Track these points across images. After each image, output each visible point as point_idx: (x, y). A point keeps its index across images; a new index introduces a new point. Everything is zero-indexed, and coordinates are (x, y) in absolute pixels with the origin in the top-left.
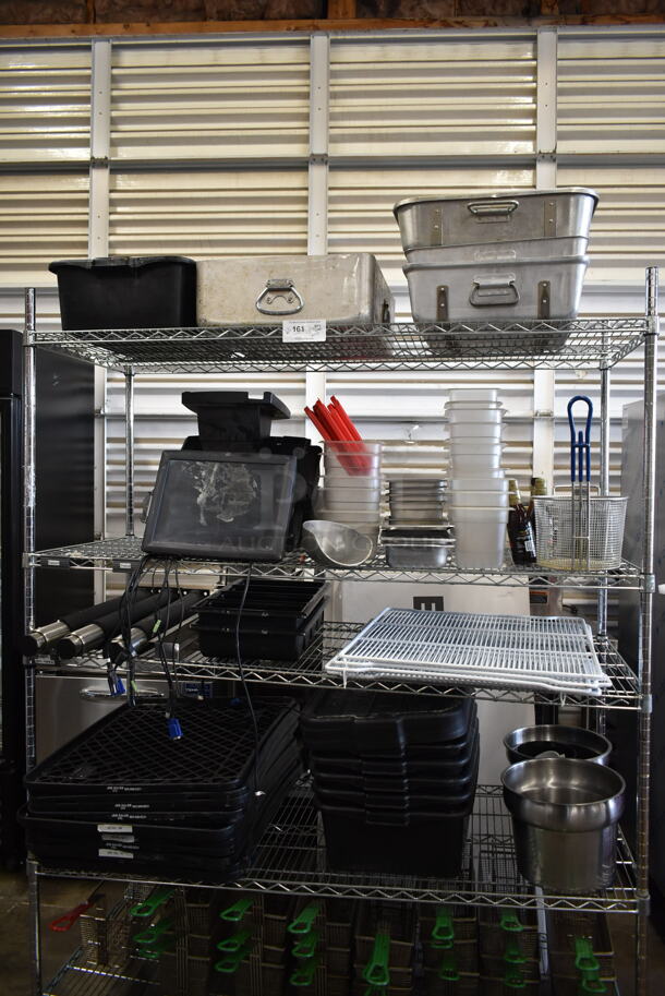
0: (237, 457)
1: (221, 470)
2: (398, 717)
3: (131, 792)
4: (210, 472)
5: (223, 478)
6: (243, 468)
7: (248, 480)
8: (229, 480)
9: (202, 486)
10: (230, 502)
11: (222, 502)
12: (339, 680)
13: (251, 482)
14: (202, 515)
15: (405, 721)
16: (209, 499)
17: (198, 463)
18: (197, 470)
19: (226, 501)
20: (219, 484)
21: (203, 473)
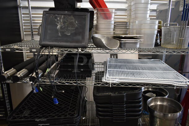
0: (69, 13)
1: (64, 17)
2: (124, 93)
3: (44, 121)
4: (61, 18)
5: (65, 20)
6: (72, 17)
7: (74, 21)
8: (67, 21)
9: (58, 23)
10: (69, 28)
11: (66, 28)
12: (107, 83)
13: (75, 22)
14: (59, 33)
15: (126, 94)
16: (61, 27)
17: (56, 15)
18: (56, 18)
19: (67, 28)
20: (64, 22)
21: (58, 19)
